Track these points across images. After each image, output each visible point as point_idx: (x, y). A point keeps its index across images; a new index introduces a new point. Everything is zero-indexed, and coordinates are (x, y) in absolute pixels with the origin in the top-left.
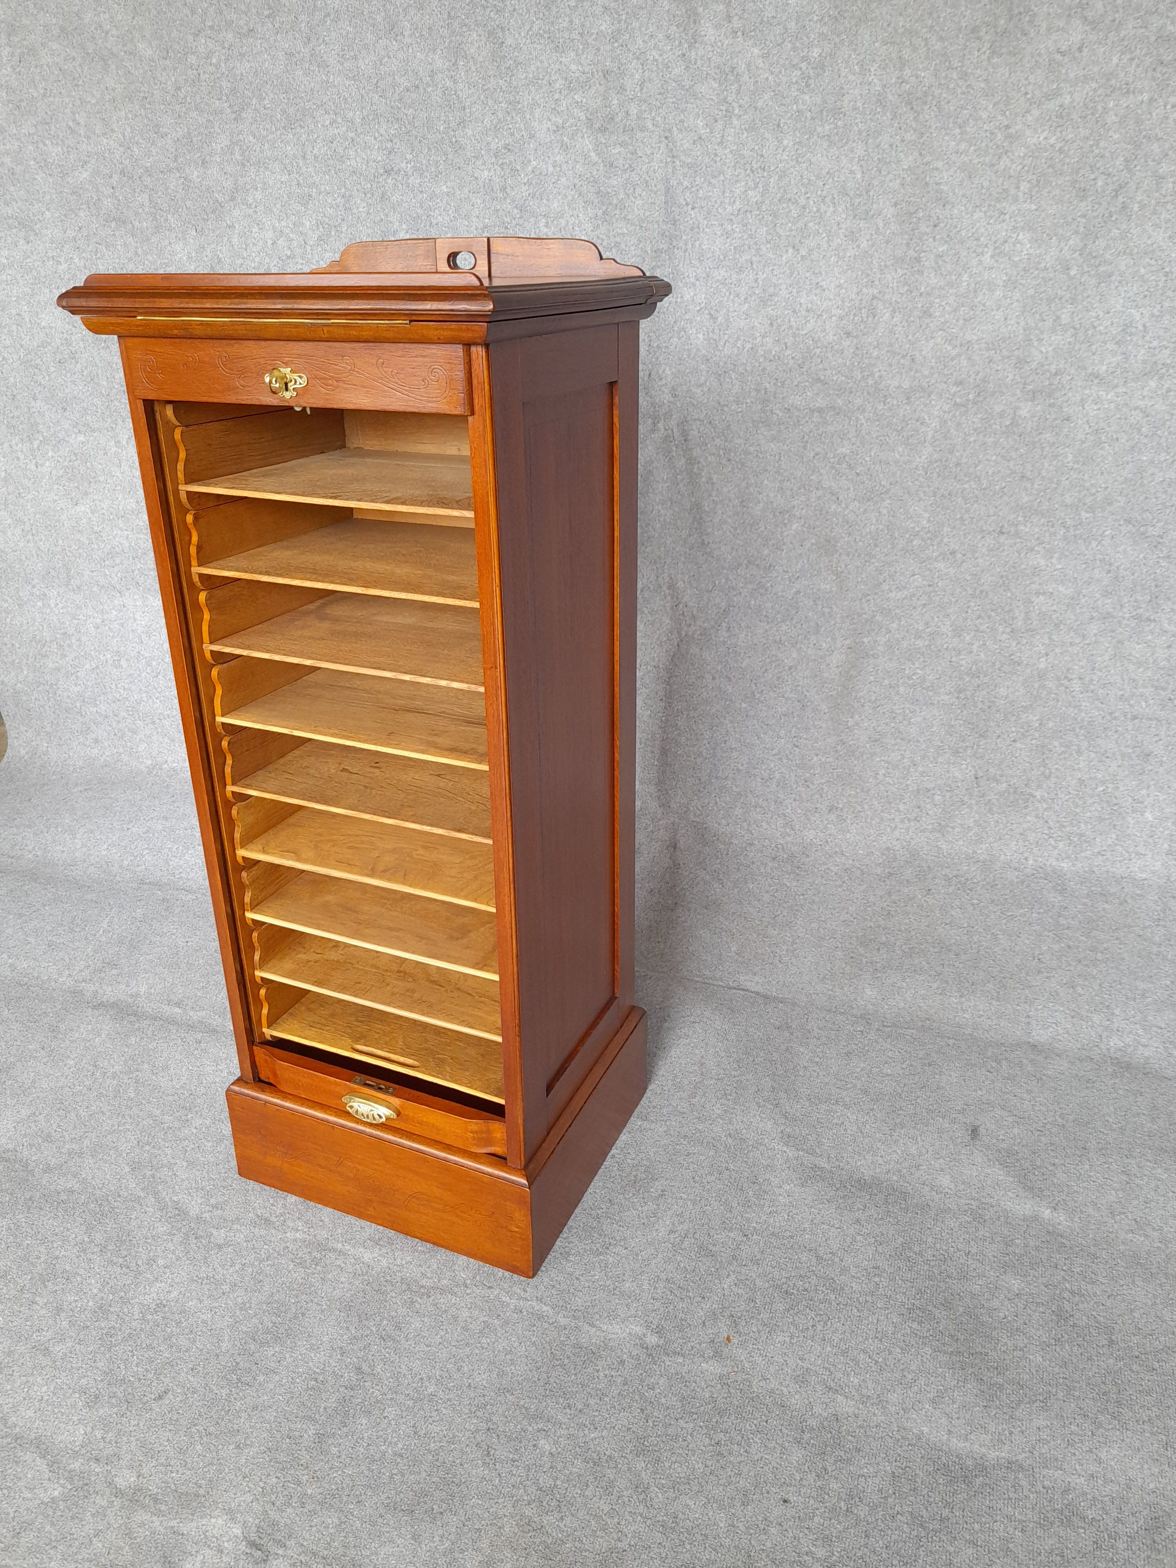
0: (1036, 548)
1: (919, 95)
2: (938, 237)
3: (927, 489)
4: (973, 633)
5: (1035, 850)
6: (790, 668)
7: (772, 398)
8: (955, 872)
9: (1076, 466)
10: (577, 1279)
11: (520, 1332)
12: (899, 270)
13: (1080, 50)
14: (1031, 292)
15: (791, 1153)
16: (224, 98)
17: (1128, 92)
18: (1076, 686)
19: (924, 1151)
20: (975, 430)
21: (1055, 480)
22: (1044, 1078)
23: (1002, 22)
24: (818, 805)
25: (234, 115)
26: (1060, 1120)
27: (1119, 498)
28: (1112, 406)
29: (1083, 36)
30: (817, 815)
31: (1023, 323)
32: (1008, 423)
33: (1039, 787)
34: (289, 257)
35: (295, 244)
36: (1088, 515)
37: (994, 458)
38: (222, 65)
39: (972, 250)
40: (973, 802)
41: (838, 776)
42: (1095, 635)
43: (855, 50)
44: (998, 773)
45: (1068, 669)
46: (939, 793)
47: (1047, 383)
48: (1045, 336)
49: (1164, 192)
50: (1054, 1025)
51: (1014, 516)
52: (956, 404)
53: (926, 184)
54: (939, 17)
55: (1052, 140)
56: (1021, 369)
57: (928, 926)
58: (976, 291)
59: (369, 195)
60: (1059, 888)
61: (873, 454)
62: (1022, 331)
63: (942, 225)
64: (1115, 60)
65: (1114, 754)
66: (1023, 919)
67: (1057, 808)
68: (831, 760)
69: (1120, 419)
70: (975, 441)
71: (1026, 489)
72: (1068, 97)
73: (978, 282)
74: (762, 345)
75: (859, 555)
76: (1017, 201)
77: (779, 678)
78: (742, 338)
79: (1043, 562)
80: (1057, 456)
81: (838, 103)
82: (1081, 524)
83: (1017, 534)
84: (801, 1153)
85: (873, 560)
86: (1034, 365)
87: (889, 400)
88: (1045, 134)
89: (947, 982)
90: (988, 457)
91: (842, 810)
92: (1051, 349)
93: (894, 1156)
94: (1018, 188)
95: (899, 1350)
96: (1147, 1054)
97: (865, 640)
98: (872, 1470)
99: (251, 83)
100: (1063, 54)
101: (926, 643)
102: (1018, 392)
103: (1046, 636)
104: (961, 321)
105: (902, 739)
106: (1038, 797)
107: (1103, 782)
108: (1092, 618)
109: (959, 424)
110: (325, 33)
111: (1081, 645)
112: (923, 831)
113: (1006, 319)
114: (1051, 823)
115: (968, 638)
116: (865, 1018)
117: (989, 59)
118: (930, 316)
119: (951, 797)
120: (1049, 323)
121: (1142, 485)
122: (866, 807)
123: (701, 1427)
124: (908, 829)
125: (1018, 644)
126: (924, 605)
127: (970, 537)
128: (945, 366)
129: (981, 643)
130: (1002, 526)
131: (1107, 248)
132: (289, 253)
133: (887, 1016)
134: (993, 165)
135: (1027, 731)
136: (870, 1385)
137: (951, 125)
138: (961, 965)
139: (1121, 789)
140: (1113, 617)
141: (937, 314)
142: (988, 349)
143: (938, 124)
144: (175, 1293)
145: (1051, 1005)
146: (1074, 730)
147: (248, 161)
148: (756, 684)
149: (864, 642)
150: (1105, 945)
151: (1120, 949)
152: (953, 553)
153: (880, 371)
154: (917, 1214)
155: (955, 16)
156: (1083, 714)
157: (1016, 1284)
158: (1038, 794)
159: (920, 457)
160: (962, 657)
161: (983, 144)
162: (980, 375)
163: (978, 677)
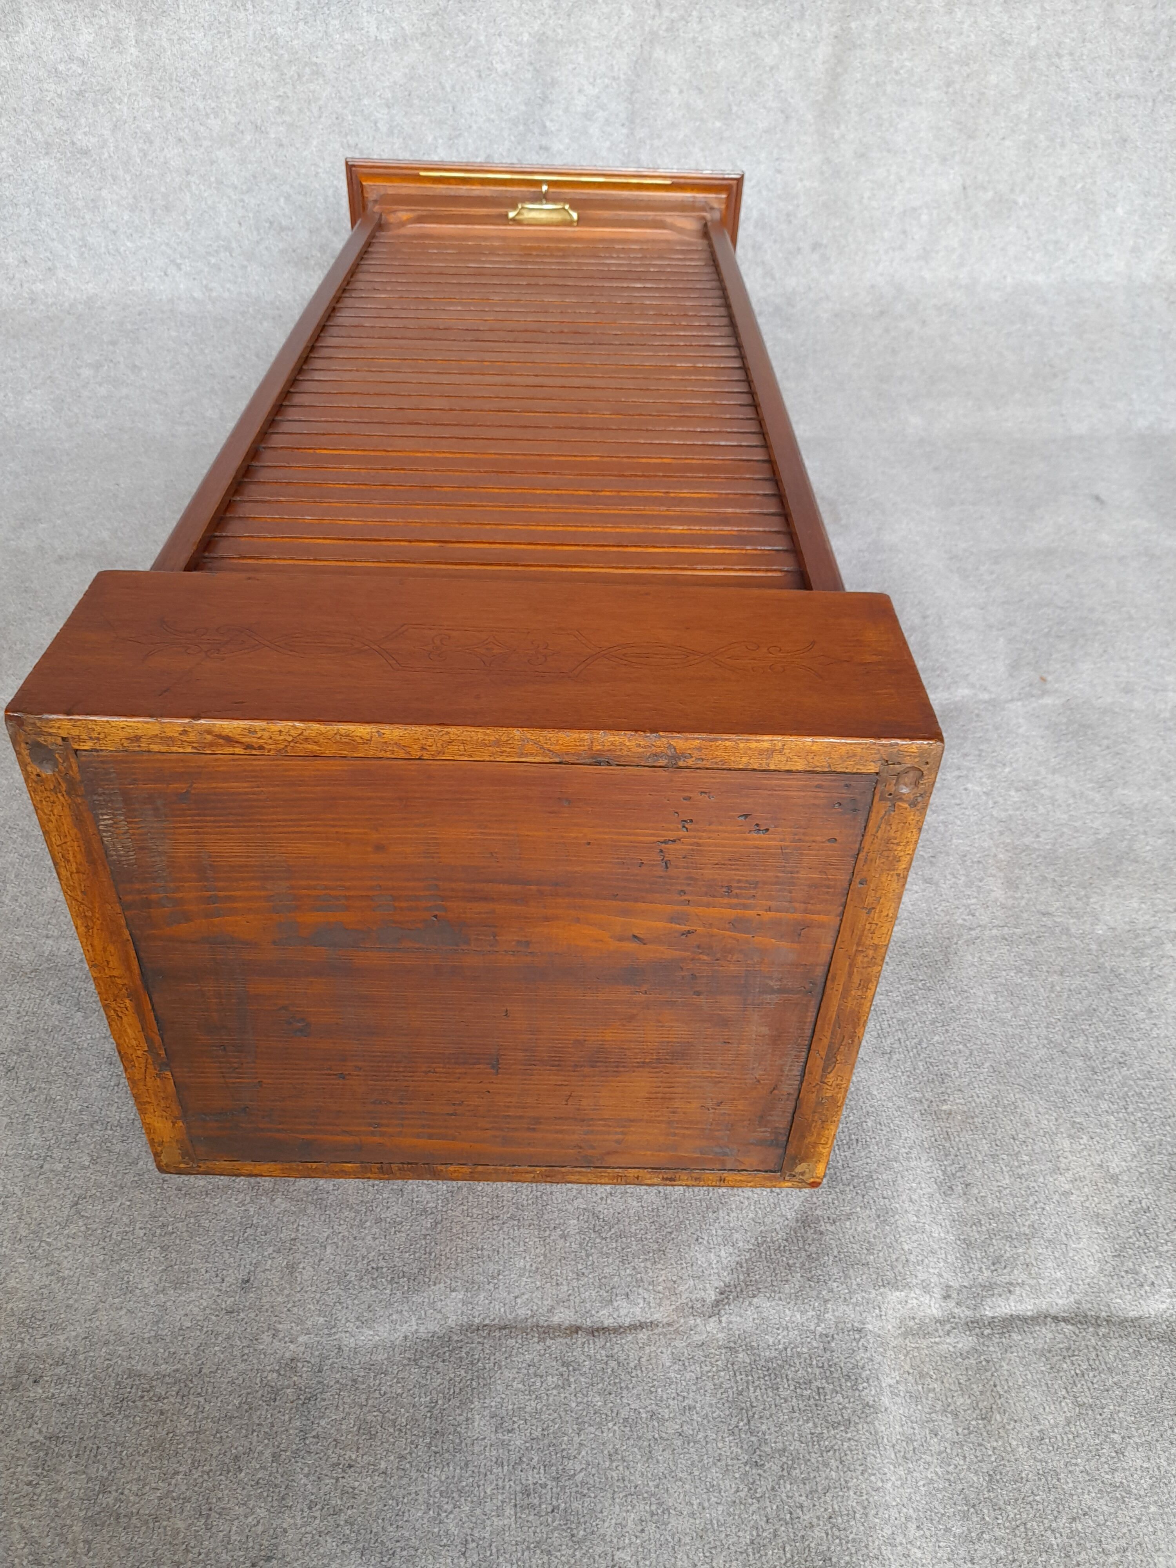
6: (772, 68)
18: (1066, 64)
19: (1070, 520)
26: (1149, 481)
33: (1023, 191)
40: (960, 217)
44: (987, 179)
46: (925, 211)
65: (1095, 143)
68: (816, 184)
77: (759, 82)
97: (853, 25)
101: (916, 25)
105: (889, 151)
106: (1021, 204)
111: (1072, 12)
124: (892, 261)
125: (1011, 17)
129: (972, 19)
135: (1016, 125)
148: (733, 94)
149: (851, 28)
156: (1070, 98)
158: (1020, 200)
160: (952, 40)
163: (968, 65)
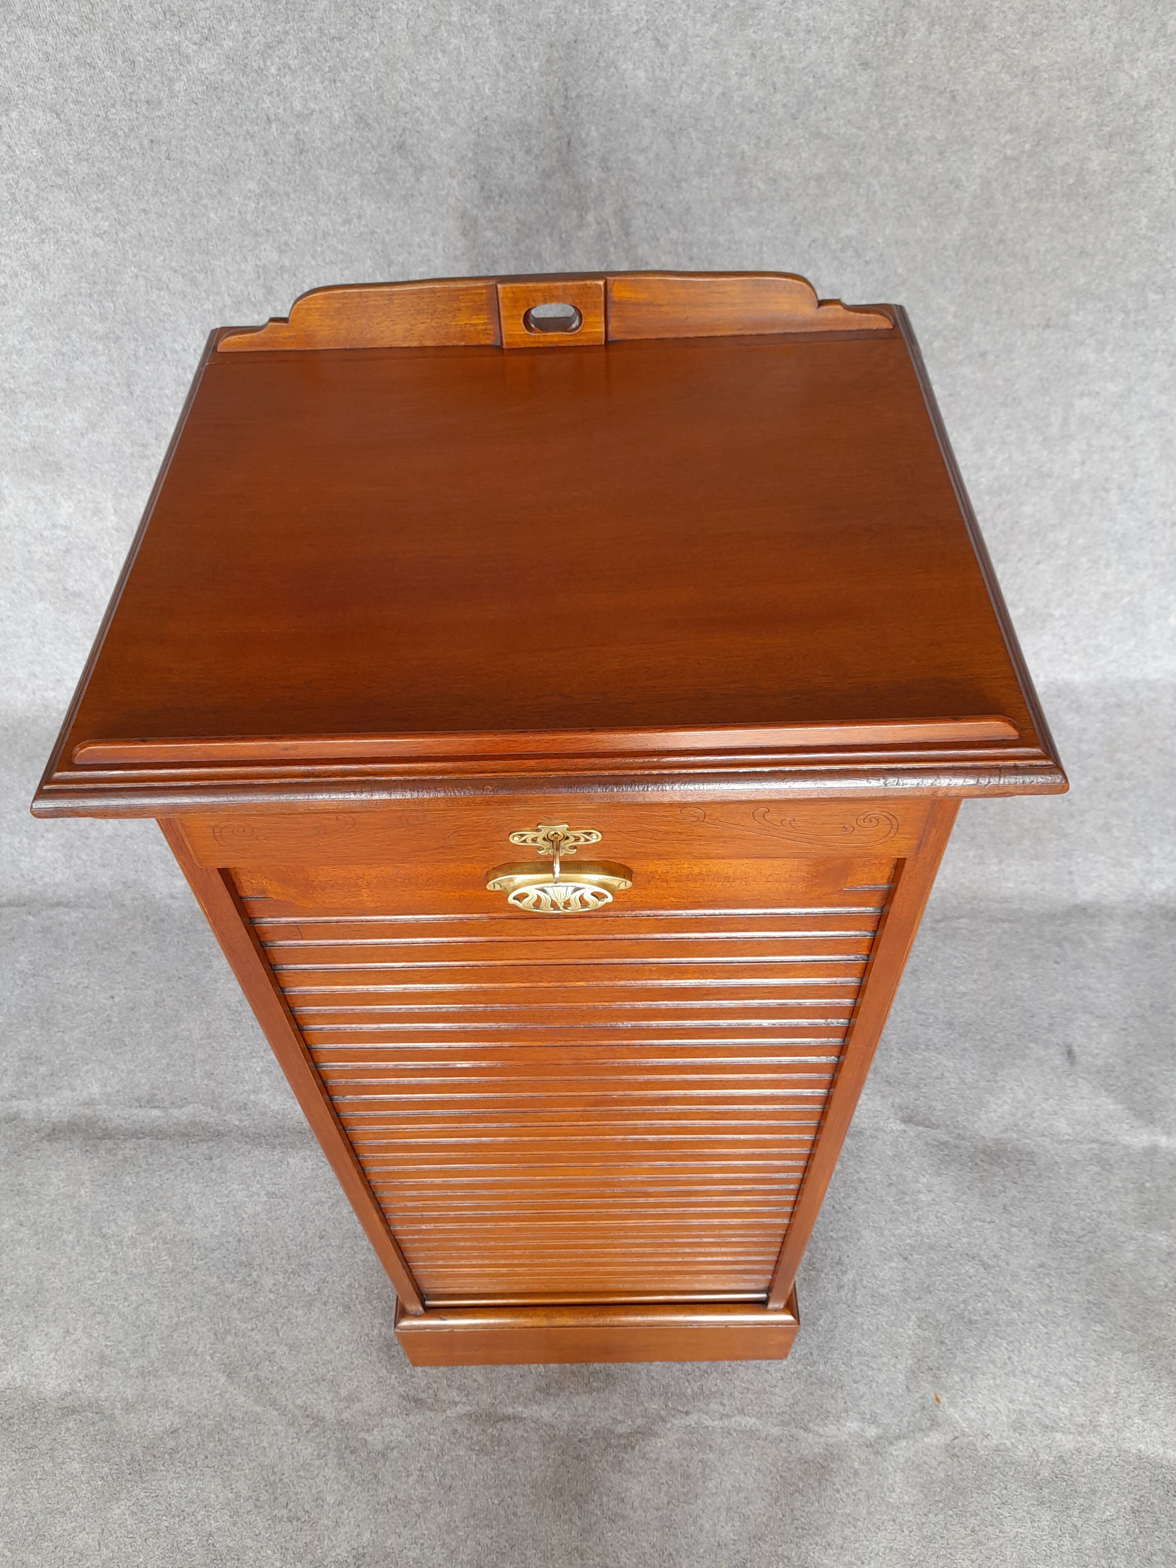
0: (1087, 342)
7: (751, 166)
9: (1150, 234)
10: (767, 1371)
11: (739, 1460)
18: (1113, 497)
19: (1032, 1093)
20: (1027, 193)
21: (1121, 253)
22: (1107, 954)
26: (1137, 1009)
31: (1115, 37)
32: (1071, 181)
33: (1059, 605)
36: (1156, 297)
37: (1048, 231)
42: (1142, 436)
45: (1107, 479)
47: (1131, 121)
48: (1141, 55)
50: (1097, 879)
51: (1065, 303)
52: (1006, 158)
56: (1099, 103)
60: (1074, 705)
61: (887, 232)
62: (1111, 50)
65: (1146, 564)
67: (1075, 623)
70: (1026, 209)
71: (1084, 267)
74: (739, 89)
78: (708, 79)
79: (1092, 357)
80: (1127, 221)
82: (1145, 308)
83: (1066, 327)
84: (921, 1128)
86: (1118, 98)
87: (915, 157)
90: (1042, 230)
92: (1145, 72)
93: (1006, 1107)
95: (1094, 1363)
98: (1112, 1510)
102: (1091, 137)
103: (1084, 442)
104: (1029, 36)
107: (1130, 593)
108: (1142, 417)
109: (1007, 186)
111: (1124, 449)
113: (1092, 33)
118: (984, 28)
120: (1150, 35)
123: (951, 1516)
125: (1049, 453)
127: (1007, 334)
128: (998, 106)
129: (1006, 456)
130: (1049, 319)
135: (1054, 551)
136: (1080, 1411)
138: (992, 822)
139: (1148, 598)
141: (995, 25)
142: (1061, 79)
144: (367, 1535)
145: (1091, 855)
146: (1105, 544)
150: (1130, 769)
151: (1144, 770)
152: (983, 355)
153: (906, 117)
154: (1050, 1178)
156: (1118, 527)
157: (1161, 1240)
158: (1057, 613)
159: (951, 233)
162: (1044, 116)
163: (1000, 495)
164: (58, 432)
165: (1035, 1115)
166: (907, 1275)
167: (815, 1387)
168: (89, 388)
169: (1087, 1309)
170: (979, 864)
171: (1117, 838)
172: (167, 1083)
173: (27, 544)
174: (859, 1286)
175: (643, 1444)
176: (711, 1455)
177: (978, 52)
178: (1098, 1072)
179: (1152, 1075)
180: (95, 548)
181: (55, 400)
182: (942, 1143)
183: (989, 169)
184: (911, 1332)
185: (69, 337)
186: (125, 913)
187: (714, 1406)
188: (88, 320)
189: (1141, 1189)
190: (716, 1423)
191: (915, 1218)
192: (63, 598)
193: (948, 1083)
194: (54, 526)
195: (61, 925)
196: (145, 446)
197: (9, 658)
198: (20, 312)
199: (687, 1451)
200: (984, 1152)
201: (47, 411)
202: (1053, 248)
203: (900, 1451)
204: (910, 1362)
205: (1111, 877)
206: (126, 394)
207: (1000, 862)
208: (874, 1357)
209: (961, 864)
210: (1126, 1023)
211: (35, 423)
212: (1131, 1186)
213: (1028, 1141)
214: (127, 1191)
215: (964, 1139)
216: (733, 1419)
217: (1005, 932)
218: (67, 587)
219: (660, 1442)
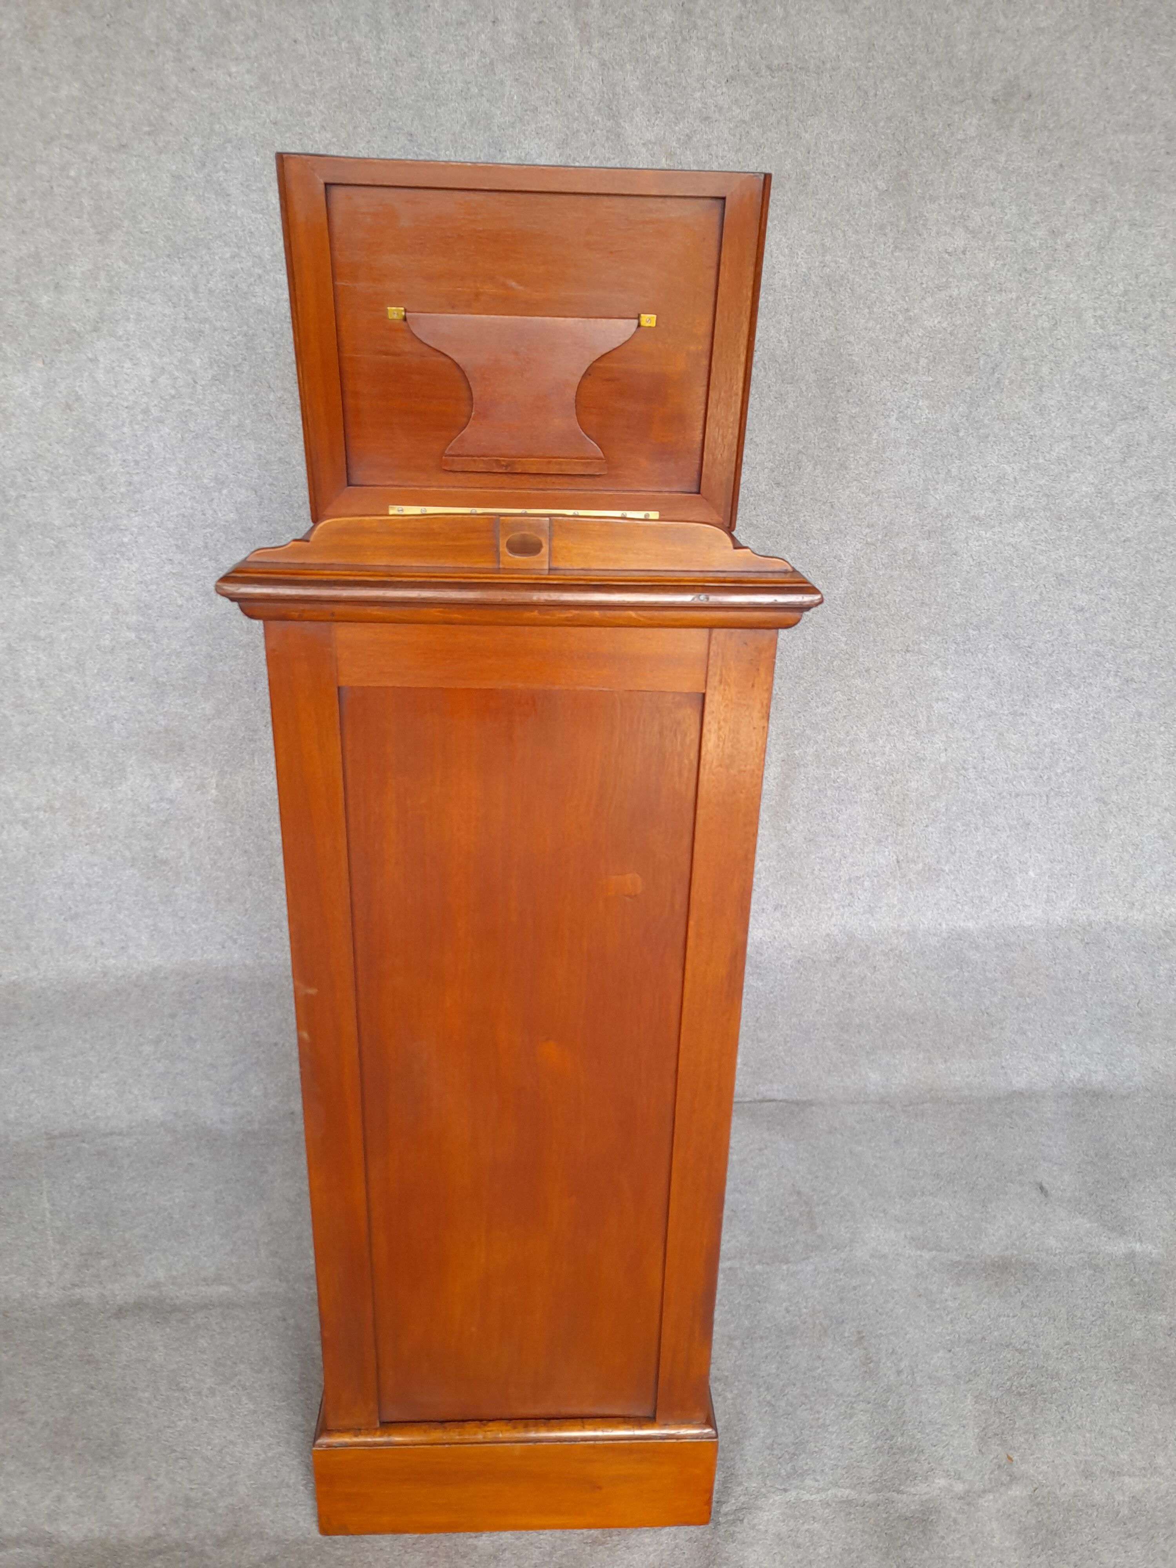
0: (935, 662)
1: (837, 277)
2: (851, 401)
3: (844, 617)
4: (885, 737)
5: (947, 916)
8: (889, 947)
9: (963, 592)
12: (819, 428)
13: (964, 253)
14: (930, 450)
15: (927, 1255)
16: (85, 216)
17: (1001, 290)
20: (883, 565)
21: (947, 604)
22: (1049, 1122)
23: (903, 223)
24: (765, 906)
25: (99, 237)
27: (998, 618)
28: (991, 543)
29: (966, 242)
30: (764, 915)
31: (923, 476)
32: (909, 558)
34: (173, 397)
35: (180, 382)
36: (974, 633)
37: (900, 588)
38: (83, 179)
39: (880, 413)
41: (781, 877)
42: (982, 730)
43: (785, 235)
47: (939, 524)
48: (939, 486)
49: (1027, 371)
51: (916, 636)
53: (841, 354)
54: (855, 214)
55: (945, 325)
56: (919, 513)
57: (887, 1000)
58: (884, 448)
59: (278, 336)
62: (922, 482)
63: (855, 391)
64: (992, 265)
66: (958, 979)
67: (962, 877)
69: (997, 553)
70: (883, 575)
71: (925, 612)
72: (956, 290)
73: (886, 440)
75: (791, 678)
76: (917, 373)
79: (940, 673)
80: (948, 584)
81: (771, 281)
82: (968, 640)
83: (920, 652)
84: (934, 1253)
85: (802, 682)
86: (930, 510)
87: (811, 541)
88: (939, 318)
89: (928, 1051)
90: (895, 588)
91: (786, 907)
92: (943, 497)
93: (1001, 1231)
94: (918, 362)
95: (1136, 1415)
96: (1100, 1078)
99: (122, 203)
100: (950, 254)
102: (917, 532)
103: (944, 735)
104: (873, 473)
107: (997, 852)
108: (980, 717)
109: (870, 560)
110: (225, 160)
112: (856, 914)
113: (910, 472)
114: (958, 891)
115: (881, 742)
116: (883, 1102)
117: (892, 252)
118: (846, 468)
119: (878, 882)
120: (942, 476)
121: (1015, 606)
122: (806, 900)
126: (845, 717)
127: (882, 656)
128: (859, 511)
130: (908, 646)
131: (986, 414)
132: (173, 392)
133: (900, 1095)
134: (896, 342)
136: (1138, 1456)
137: (861, 306)
138: (931, 1033)
139: (1011, 855)
140: (996, 714)
141: (852, 467)
142: (895, 497)
143: (851, 304)
145: (1015, 1053)
146: (972, 811)
147: (118, 289)
150: (1028, 989)
151: (1039, 990)
152: (867, 671)
153: (804, 516)
154: (1055, 1280)
155: (867, 214)
157: (1161, 1319)
161: (888, 323)
162: (887, 519)
164: (190, 718)
165: (1027, 1236)
166: (955, 1363)
167: (897, 1456)
168: (224, 684)
169: (1116, 1373)
170: (929, 1063)
171: (1033, 1039)
172: (232, 1264)
173: (133, 815)
174: (915, 1370)
175: (751, 1517)
176: (816, 1525)
177: (844, 481)
178: (1069, 1201)
179: (1113, 1201)
180: (192, 818)
181: (195, 692)
182: (956, 1262)
183: (857, 550)
184: (970, 1407)
185: (220, 644)
186: (179, 1136)
187: (809, 1482)
188: (237, 632)
189: (1131, 1284)
190: (814, 1497)
191: (948, 1319)
192: (151, 865)
193: (948, 1218)
194: (162, 799)
195: (115, 1149)
196: (255, 731)
197: (84, 925)
198: (187, 625)
199: (792, 1523)
200: (993, 1265)
201: (186, 700)
202: (904, 599)
203: (987, 1502)
204: (976, 1431)
205: (1036, 1069)
206: (251, 689)
207: (945, 1061)
208: (944, 1425)
209: (915, 1065)
210: (1079, 1167)
211: (174, 710)
212: (1122, 1282)
213: (1027, 1256)
214: (203, 1352)
215: (973, 1257)
216: (829, 1492)
217: (964, 1111)
218: (157, 854)
219: (766, 1515)
